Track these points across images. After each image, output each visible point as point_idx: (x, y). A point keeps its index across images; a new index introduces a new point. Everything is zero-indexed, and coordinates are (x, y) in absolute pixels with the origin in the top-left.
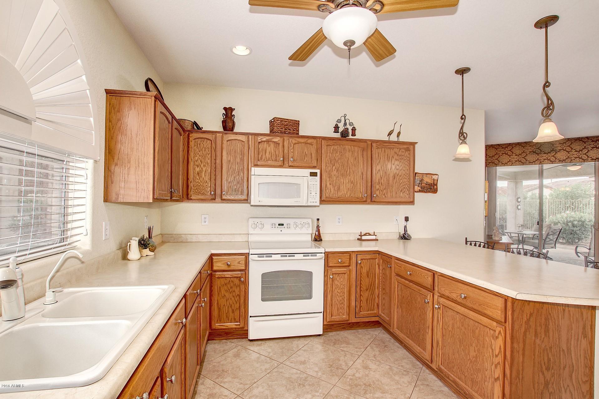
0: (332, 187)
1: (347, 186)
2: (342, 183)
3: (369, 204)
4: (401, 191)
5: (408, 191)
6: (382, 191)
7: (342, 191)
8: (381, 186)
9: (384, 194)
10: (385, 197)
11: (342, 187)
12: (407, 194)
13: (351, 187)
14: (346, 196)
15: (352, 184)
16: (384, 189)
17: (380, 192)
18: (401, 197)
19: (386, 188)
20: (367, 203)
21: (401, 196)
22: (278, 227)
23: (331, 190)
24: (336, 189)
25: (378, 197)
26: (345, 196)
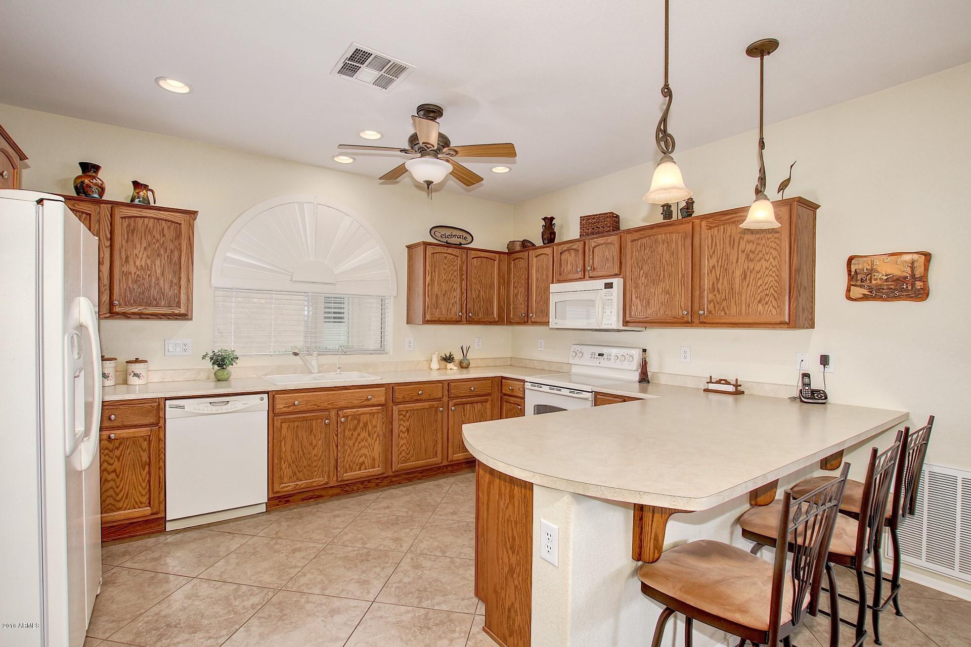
0: (639, 302)
1: (660, 298)
2: (653, 294)
3: (697, 326)
4: (759, 302)
5: (776, 300)
6: (718, 303)
7: (653, 307)
8: (718, 294)
9: (723, 309)
10: (726, 314)
11: (653, 301)
12: (773, 306)
13: (666, 301)
14: (659, 314)
15: (668, 295)
16: (724, 300)
17: (715, 306)
18: (760, 313)
19: (727, 297)
20: (694, 324)
21: (759, 310)
22: (597, 358)
23: (638, 307)
24: (644, 305)
25: (712, 314)
26: (657, 315)
